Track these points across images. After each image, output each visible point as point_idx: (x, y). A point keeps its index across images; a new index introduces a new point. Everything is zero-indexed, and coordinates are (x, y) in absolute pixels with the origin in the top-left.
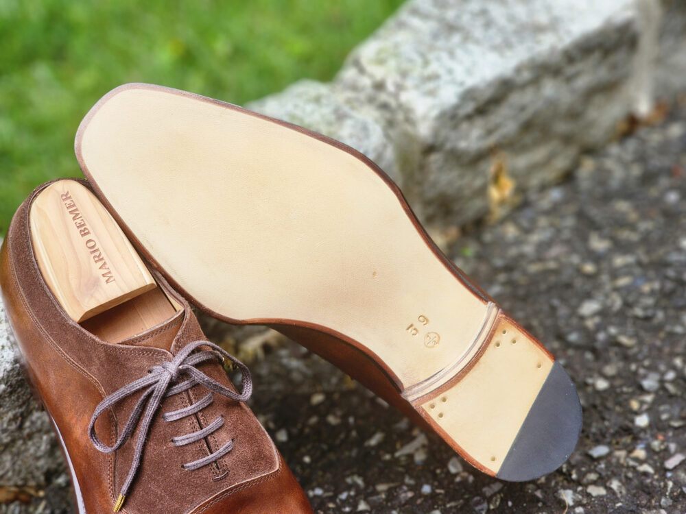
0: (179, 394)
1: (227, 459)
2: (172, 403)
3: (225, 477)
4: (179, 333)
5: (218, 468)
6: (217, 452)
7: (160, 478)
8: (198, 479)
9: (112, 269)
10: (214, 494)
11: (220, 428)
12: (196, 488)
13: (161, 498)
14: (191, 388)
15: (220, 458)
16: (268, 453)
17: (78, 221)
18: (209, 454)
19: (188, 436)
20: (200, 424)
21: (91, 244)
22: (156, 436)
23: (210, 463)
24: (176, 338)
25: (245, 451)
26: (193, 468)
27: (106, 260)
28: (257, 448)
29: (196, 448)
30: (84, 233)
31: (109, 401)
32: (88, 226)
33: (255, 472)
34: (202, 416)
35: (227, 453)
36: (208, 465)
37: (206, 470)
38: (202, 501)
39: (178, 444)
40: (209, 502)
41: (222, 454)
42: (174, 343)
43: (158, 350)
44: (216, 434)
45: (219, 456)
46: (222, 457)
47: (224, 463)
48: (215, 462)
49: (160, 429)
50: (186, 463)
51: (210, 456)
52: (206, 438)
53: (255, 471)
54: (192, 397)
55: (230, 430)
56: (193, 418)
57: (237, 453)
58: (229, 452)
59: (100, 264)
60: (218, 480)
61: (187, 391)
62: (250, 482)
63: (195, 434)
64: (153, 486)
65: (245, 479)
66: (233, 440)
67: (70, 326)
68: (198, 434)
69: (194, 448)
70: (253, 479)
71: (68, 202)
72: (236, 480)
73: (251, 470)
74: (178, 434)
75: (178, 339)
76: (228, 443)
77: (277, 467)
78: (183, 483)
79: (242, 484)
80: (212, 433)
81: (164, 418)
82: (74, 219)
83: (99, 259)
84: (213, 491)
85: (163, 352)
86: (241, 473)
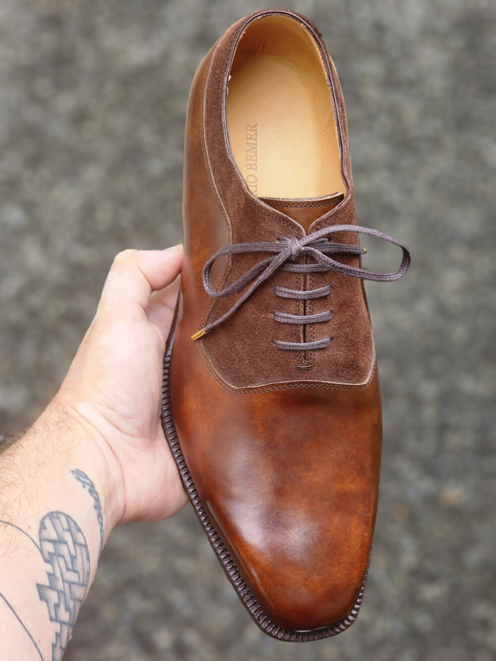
0: (296, 273)
1: (317, 354)
2: (287, 279)
3: (308, 369)
4: (324, 217)
5: (305, 358)
6: (311, 343)
8: (282, 360)
10: (290, 380)
11: (325, 322)
12: (277, 366)
13: (242, 359)
14: (311, 273)
15: (311, 350)
16: (363, 364)
18: (302, 341)
19: (289, 316)
20: (305, 310)
22: (259, 301)
23: (299, 350)
24: (318, 220)
25: (339, 354)
26: (281, 347)
28: (352, 356)
29: (292, 330)
33: (338, 377)
34: (310, 304)
35: (320, 349)
36: (297, 351)
37: (292, 355)
38: (277, 381)
39: (276, 319)
40: (282, 385)
41: (314, 347)
42: (314, 223)
43: (294, 224)
44: (318, 326)
45: (310, 348)
46: (314, 350)
47: (312, 356)
48: (305, 351)
49: (265, 297)
50: (276, 340)
51: (302, 344)
52: (305, 325)
53: (340, 377)
54: (308, 282)
55: (333, 328)
56: (301, 302)
57: (329, 353)
58: (323, 349)
60: (301, 369)
61: (305, 274)
62: (330, 384)
63: (296, 317)
64: (238, 345)
65: (326, 380)
66: (331, 338)
67: (228, 160)
68: (300, 318)
69: (289, 330)
70: (334, 383)
72: (316, 377)
73: (336, 375)
74: (280, 309)
75: (320, 222)
76: (326, 339)
77: (365, 383)
78: (267, 357)
79: (321, 383)
80: (313, 324)
81: (274, 289)
84: (291, 377)
85: (299, 227)
86: (325, 373)
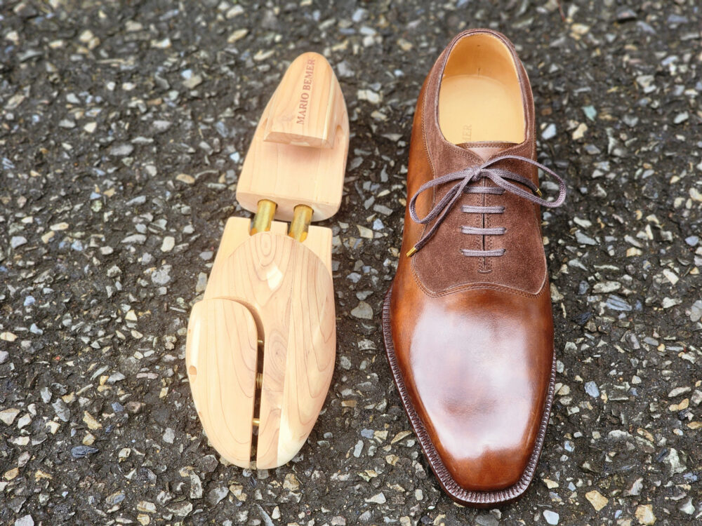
0: (478, 194)
1: (494, 260)
2: (470, 199)
3: (487, 273)
5: (484, 263)
6: (488, 251)
7: (443, 253)
8: (467, 265)
9: (306, 117)
10: (474, 282)
12: (464, 271)
13: (439, 270)
15: (489, 257)
17: (308, 79)
18: (482, 249)
19: (472, 228)
20: (484, 223)
21: (304, 96)
22: (452, 220)
23: (480, 257)
26: (467, 255)
27: (307, 110)
29: (474, 240)
30: (306, 88)
31: (437, 180)
32: (311, 86)
34: (488, 218)
35: (496, 256)
36: (478, 257)
37: (475, 261)
38: (464, 283)
39: (465, 231)
41: (491, 255)
44: (492, 237)
45: (488, 255)
46: (491, 257)
47: (490, 262)
48: (484, 257)
49: (456, 215)
50: (463, 249)
51: (482, 252)
52: (484, 236)
56: (481, 217)
58: (498, 257)
59: (302, 110)
60: (481, 273)
61: (484, 194)
63: (477, 229)
64: (437, 259)
68: (480, 230)
69: (472, 240)
71: (310, 66)
72: (494, 280)
74: (466, 224)
78: (457, 263)
79: (497, 286)
80: (490, 235)
81: (462, 208)
82: (306, 77)
83: (304, 107)
84: (474, 279)
85: (479, 159)
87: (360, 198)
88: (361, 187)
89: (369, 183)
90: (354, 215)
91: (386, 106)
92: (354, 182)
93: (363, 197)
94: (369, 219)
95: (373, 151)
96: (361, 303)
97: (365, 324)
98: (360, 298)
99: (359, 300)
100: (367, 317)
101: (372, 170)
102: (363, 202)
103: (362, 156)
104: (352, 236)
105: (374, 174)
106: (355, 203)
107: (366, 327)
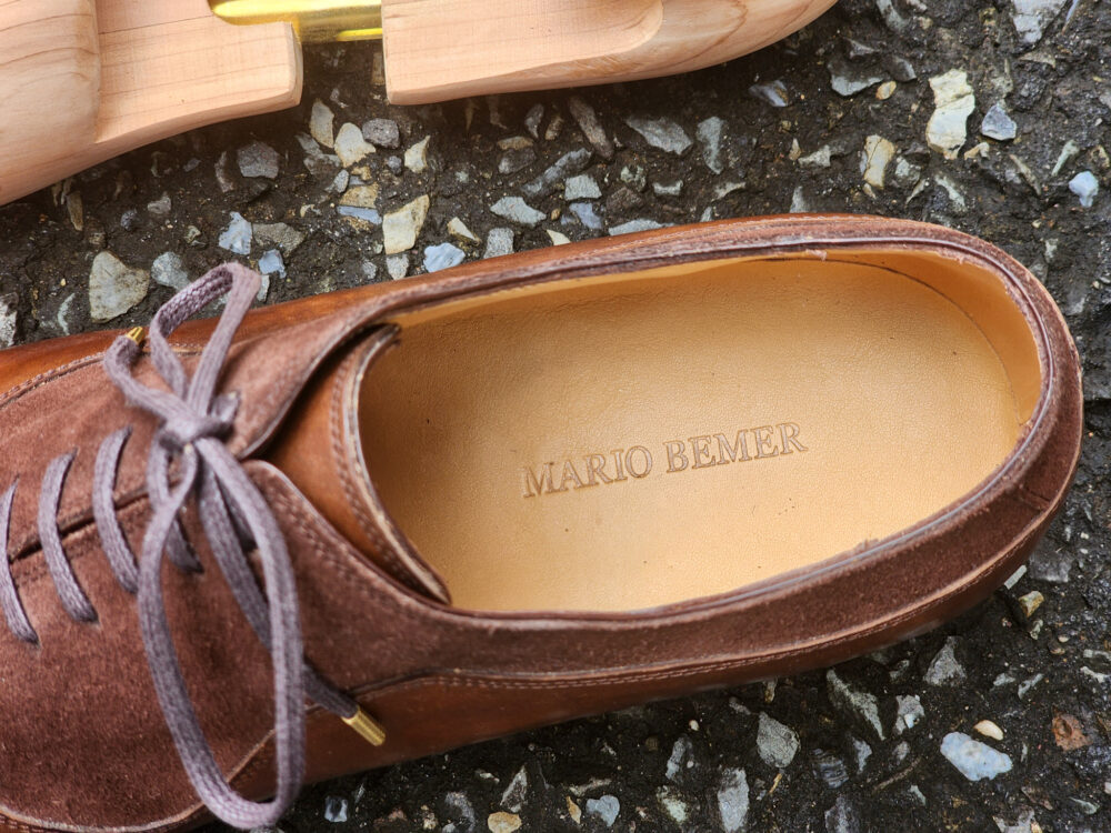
87: (531, 180)
88: (573, 171)
89: (594, 191)
90: (462, 177)
91: (925, 173)
92: (587, 144)
93: (536, 188)
94: (457, 226)
95: (728, 174)
96: (141, 273)
97: (73, 305)
98: (157, 264)
99: (147, 266)
100: (93, 303)
101: (648, 188)
102: (515, 192)
103: (698, 147)
104: (384, 189)
105: (634, 199)
106: (504, 166)
107: (64, 307)
